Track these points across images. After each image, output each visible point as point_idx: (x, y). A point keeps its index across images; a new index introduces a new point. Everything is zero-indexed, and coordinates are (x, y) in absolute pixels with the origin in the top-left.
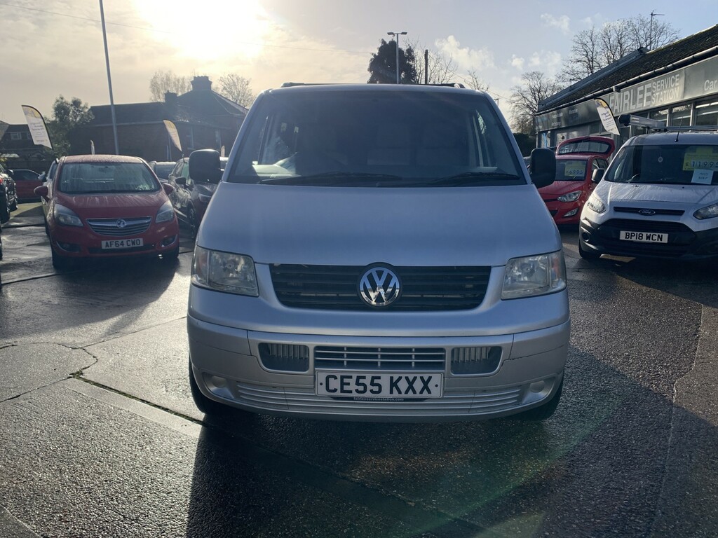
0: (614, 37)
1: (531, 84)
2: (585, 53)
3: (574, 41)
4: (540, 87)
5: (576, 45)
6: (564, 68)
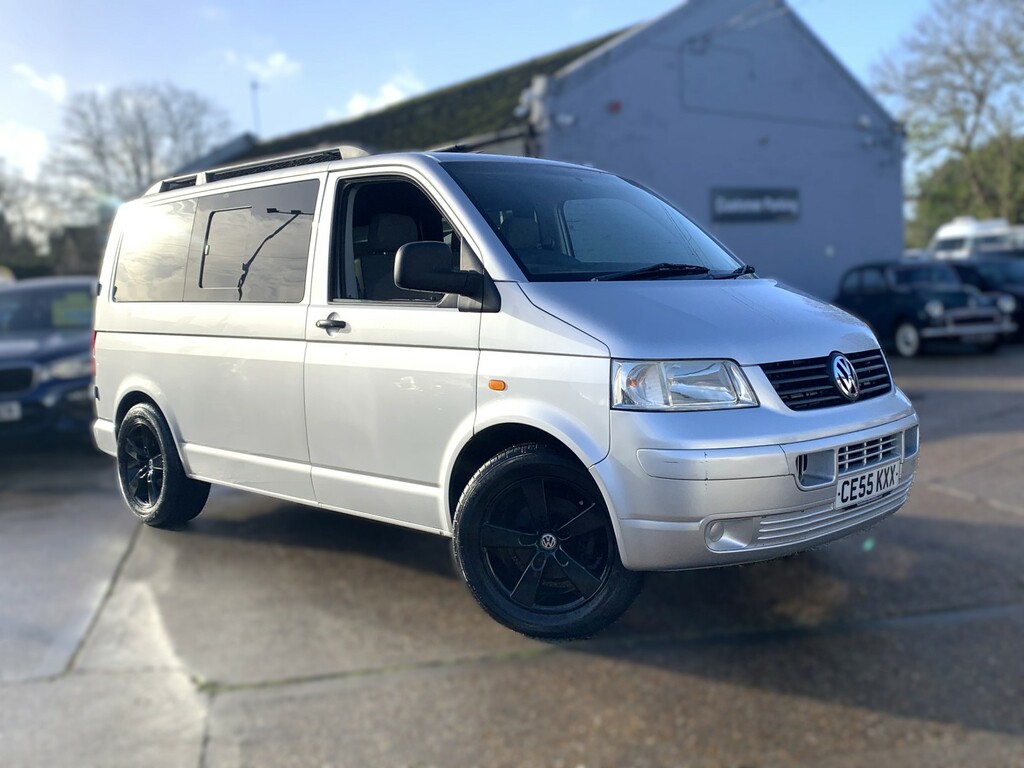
6: (53, 152)
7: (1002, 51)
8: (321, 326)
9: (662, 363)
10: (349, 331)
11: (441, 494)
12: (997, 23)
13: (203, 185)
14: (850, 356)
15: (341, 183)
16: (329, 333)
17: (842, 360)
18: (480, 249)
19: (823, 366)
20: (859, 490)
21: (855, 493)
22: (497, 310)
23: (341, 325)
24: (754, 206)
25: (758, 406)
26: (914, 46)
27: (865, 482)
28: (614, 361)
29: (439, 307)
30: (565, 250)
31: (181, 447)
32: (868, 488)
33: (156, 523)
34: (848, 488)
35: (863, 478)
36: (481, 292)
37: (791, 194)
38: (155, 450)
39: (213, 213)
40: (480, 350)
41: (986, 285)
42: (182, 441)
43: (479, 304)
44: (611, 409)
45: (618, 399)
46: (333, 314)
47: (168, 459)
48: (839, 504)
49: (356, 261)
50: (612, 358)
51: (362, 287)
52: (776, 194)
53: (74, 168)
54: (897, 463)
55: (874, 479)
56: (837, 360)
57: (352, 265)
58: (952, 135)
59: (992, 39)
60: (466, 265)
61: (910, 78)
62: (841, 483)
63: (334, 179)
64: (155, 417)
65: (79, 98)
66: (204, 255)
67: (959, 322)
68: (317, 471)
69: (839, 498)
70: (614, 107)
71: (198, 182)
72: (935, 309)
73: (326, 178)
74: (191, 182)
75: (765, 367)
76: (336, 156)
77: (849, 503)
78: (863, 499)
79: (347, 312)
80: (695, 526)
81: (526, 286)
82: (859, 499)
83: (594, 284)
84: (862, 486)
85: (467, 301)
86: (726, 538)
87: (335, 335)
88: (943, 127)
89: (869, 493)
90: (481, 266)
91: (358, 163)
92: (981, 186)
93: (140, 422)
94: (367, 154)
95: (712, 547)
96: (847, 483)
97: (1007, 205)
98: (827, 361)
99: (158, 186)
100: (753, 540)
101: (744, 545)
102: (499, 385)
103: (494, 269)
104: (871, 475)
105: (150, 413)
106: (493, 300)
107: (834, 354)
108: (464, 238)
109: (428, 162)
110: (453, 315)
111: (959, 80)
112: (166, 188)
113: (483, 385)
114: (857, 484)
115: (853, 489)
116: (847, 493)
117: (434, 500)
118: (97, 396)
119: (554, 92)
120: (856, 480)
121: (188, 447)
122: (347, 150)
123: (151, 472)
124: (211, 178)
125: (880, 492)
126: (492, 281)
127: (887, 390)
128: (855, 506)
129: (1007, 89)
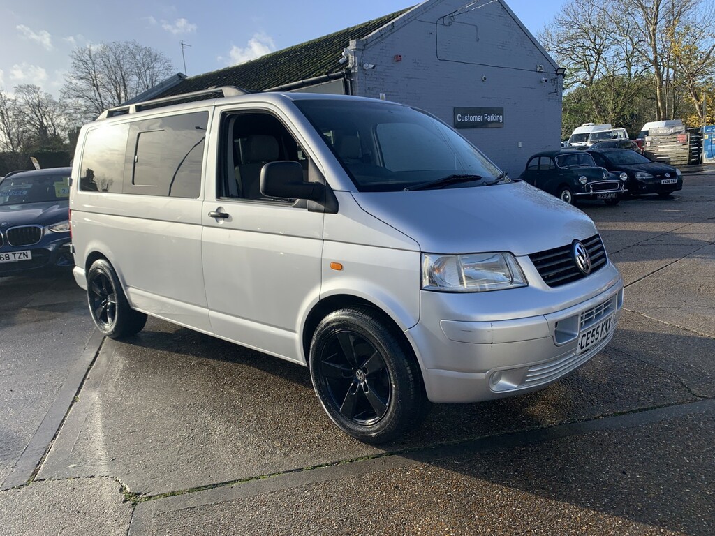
0: (112, 58)
1: (28, 98)
2: (87, 71)
3: (72, 57)
4: (39, 103)
5: (76, 62)
6: (67, 83)
7: (612, 26)
8: (211, 216)
9: (459, 256)
10: (231, 220)
11: (297, 337)
12: (610, 10)
13: (133, 114)
14: (583, 242)
15: (224, 114)
16: (217, 221)
17: (580, 246)
18: (322, 166)
19: (567, 251)
20: (591, 339)
21: (589, 341)
22: (336, 212)
23: (225, 216)
24: (479, 118)
25: (528, 286)
26: (563, 23)
27: (595, 332)
28: (424, 255)
29: (294, 207)
30: (379, 162)
31: (126, 289)
32: (596, 336)
33: (113, 337)
34: (585, 339)
35: (594, 330)
36: (324, 198)
37: (500, 111)
38: (110, 291)
39: (140, 134)
40: (323, 240)
41: (610, 166)
42: (126, 286)
43: (322, 207)
44: (421, 289)
45: (426, 283)
46: (219, 208)
47: (118, 297)
48: (579, 350)
49: (236, 168)
50: (422, 252)
51: (241, 188)
52: (490, 111)
53: (80, 93)
54: (612, 315)
55: (600, 330)
56: (577, 246)
57: (234, 172)
58: (582, 75)
59: (607, 19)
60: (313, 178)
61: (559, 42)
62: (581, 336)
63: (219, 111)
64: (109, 269)
65: (82, 52)
66: (135, 163)
67: (596, 187)
68: (212, 313)
69: (579, 347)
70: (398, 59)
71: (131, 111)
72: (583, 180)
73: (214, 110)
74: (126, 112)
75: (532, 256)
76: (220, 95)
77: (585, 348)
78: (593, 344)
79: (229, 206)
80: (482, 376)
81: (357, 195)
82: (591, 345)
83: (406, 193)
84: (593, 336)
85: (314, 204)
86: (503, 382)
87: (222, 222)
88: (577, 70)
89: (596, 339)
90: (324, 178)
91: (236, 100)
92: (597, 104)
93: (100, 271)
94: (242, 93)
95: (494, 389)
96: (584, 335)
97: (612, 115)
98: (570, 247)
99: (105, 113)
100: (522, 382)
101: (516, 386)
102: (338, 267)
103: (334, 182)
104: (598, 327)
105: (105, 266)
106: (332, 204)
107: (575, 241)
108: (311, 158)
109: (285, 101)
110: (304, 213)
111: (587, 43)
112: (111, 115)
113: (326, 266)
114: (590, 335)
115: (588, 339)
116: (584, 343)
117: (292, 341)
118: (74, 251)
119: (362, 49)
120: (590, 332)
121: (130, 289)
122: (228, 91)
123: (109, 304)
124: (139, 109)
125: (603, 337)
126: (332, 191)
127: (605, 263)
128: (588, 350)
129: (613, 48)
